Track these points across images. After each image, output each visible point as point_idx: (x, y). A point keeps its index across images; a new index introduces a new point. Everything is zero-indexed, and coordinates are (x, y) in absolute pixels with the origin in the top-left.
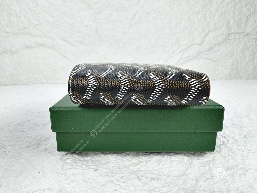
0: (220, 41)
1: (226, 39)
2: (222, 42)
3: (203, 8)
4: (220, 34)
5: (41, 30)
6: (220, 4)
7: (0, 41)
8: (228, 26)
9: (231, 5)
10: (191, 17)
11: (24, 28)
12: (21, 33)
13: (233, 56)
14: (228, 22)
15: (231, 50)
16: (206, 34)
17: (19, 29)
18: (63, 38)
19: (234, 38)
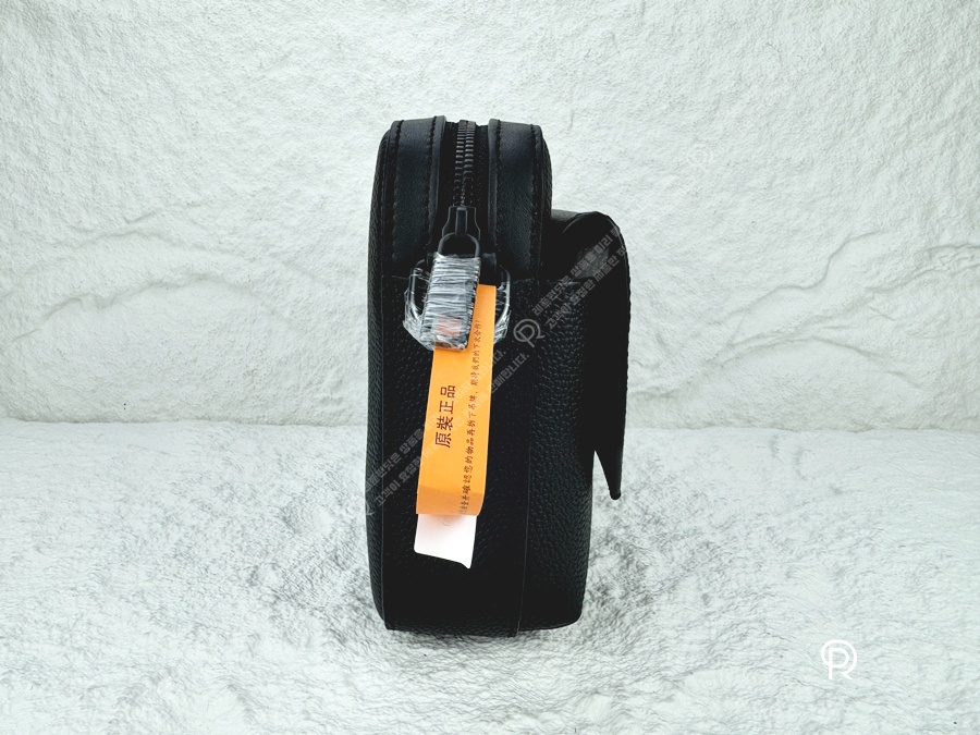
0: (893, 278)
1: (919, 268)
2: (900, 281)
3: (826, 150)
4: (893, 249)
5: (205, 224)
6: (898, 134)
7: (60, 259)
8: (927, 218)
9: (942, 136)
10: (778, 181)
11: (146, 216)
12: (135, 232)
13: (945, 335)
14: (930, 203)
15: (940, 312)
16: (838, 251)
17: (125, 219)
18: (285, 252)
19: (951, 264)
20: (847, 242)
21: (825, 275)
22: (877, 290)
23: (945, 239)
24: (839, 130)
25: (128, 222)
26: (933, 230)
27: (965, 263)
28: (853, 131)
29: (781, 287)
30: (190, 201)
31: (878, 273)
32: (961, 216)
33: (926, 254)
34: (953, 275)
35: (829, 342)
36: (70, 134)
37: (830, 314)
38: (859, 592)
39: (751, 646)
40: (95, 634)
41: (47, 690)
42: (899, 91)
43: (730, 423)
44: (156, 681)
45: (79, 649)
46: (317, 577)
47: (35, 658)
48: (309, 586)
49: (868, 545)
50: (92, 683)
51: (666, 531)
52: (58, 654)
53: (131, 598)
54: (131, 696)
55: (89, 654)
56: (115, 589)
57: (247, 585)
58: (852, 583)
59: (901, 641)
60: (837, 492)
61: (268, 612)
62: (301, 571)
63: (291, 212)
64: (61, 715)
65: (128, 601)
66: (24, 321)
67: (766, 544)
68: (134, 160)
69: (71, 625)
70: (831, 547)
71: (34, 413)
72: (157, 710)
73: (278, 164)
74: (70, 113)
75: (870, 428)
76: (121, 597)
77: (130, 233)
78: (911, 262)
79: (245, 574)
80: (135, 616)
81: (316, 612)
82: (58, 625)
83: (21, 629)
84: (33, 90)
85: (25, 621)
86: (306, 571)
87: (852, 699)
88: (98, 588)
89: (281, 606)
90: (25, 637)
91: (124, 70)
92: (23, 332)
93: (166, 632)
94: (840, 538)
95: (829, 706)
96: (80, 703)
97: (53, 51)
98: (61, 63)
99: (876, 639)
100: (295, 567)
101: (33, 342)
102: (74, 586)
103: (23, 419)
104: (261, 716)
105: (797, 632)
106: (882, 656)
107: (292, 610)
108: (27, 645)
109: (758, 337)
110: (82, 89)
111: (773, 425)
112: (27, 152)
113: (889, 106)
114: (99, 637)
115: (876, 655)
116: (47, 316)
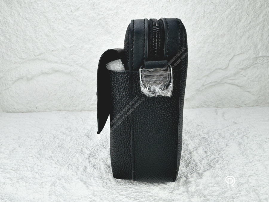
0: (246, 66)
1: (253, 63)
2: (248, 67)
3: (228, 31)
4: (246, 58)
5: (57, 56)
6: (247, 26)
7: (16, 67)
8: (255, 49)
9: (259, 27)
10: (215, 40)
11: (40, 54)
12: (38, 59)
13: (260, 81)
14: (256, 45)
15: (259, 75)
16: (232, 59)
17: (34, 55)
18: (80, 63)
19: (262, 62)
20: (234, 56)
21: (228, 66)
22: (242, 69)
23: (260, 55)
24: (231, 26)
25: (35, 56)
26: (257, 52)
27: (265, 61)
28: (235, 26)
29: (216, 69)
30: (53, 50)
31: (242, 64)
32: (264, 48)
33: (255, 59)
34: (262, 64)
35: (229, 84)
36: (18, 32)
37: (230, 76)
38: (246, 149)
39: (220, 163)
40: (40, 168)
41: (30, 184)
42: (247, 15)
43: (204, 107)
44: (60, 179)
45: (36, 173)
46: (99, 151)
47: (24, 175)
48: (97, 153)
49: (246, 136)
50: (42, 181)
51: (192, 135)
52: (31, 174)
53: (48, 158)
54: (54, 184)
55: (39, 174)
56: (43, 156)
57: (80, 153)
58: (243, 147)
59: (259, 161)
60: (235, 123)
61: (87, 161)
62: (94, 149)
63: (81, 52)
64: (35, 190)
65: (48, 159)
66: (7, 85)
67: (219, 137)
68: (37, 38)
69: (33, 166)
70: (237, 137)
71: (11, 111)
72: (62, 188)
73: (77, 39)
74: (17, 25)
75: (241, 107)
76: (46, 158)
77: (36, 59)
78: (251, 61)
79: (79, 151)
80: (51, 163)
81: (101, 160)
82: (30, 167)
83: (19, 168)
84: (7, 19)
85: (20, 165)
86: (96, 149)
87: (249, 176)
88: (38, 156)
89: (91, 159)
90: (21, 170)
91: (32, 13)
92: (7, 88)
93: (60, 167)
94: (239, 135)
95: (244, 178)
96: (40, 187)
97: (12, 8)
98: (14, 11)
99: (253, 161)
100: (93, 148)
101: (10, 91)
102: (32, 156)
103: (7, 112)
104: (91, 188)
105: (232, 160)
106: (255, 165)
107: (94, 160)
108: (21, 172)
109: (210, 83)
110: (21, 19)
111: (215, 107)
112: (6, 37)
113: (245, 19)
114: (42, 169)
115: (253, 165)
116: (13, 83)
